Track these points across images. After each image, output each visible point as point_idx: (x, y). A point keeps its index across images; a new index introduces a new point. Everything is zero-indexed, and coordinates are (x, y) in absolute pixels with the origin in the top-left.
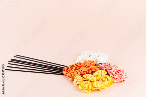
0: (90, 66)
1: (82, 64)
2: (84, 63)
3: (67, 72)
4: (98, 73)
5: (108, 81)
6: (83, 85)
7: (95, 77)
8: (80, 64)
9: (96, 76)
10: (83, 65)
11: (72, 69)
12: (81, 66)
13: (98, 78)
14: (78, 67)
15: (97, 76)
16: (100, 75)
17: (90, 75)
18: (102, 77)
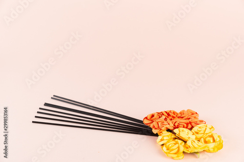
0: (190, 118)
1: (177, 114)
2: (180, 113)
3: (151, 122)
4: (200, 128)
5: (214, 143)
6: (170, 146)
7: (193, 134)
8: (174, 113)
9: (195, 133)
10: (179, 115)
11: (160, 117)
12: (175, 116)
13: (199, 136)
14: (171, 118)
15: (197, 133)
16: (202, 132)
17: (186, 130)
18: (205, 136)
